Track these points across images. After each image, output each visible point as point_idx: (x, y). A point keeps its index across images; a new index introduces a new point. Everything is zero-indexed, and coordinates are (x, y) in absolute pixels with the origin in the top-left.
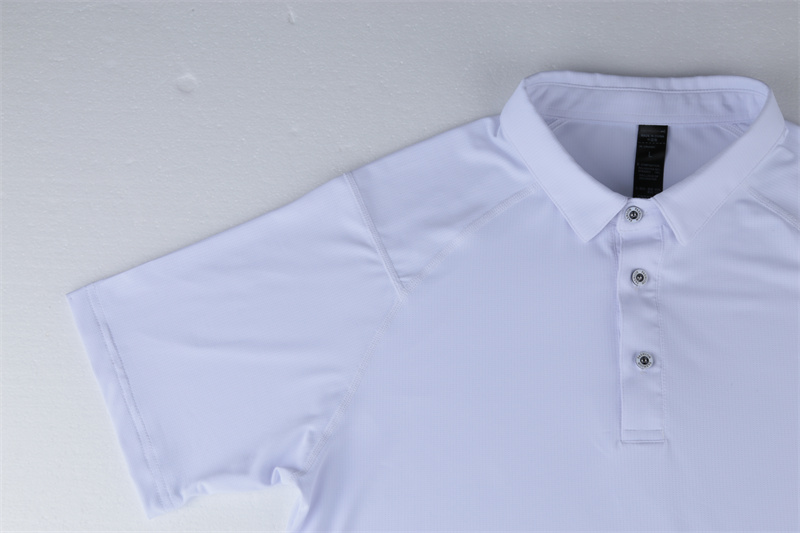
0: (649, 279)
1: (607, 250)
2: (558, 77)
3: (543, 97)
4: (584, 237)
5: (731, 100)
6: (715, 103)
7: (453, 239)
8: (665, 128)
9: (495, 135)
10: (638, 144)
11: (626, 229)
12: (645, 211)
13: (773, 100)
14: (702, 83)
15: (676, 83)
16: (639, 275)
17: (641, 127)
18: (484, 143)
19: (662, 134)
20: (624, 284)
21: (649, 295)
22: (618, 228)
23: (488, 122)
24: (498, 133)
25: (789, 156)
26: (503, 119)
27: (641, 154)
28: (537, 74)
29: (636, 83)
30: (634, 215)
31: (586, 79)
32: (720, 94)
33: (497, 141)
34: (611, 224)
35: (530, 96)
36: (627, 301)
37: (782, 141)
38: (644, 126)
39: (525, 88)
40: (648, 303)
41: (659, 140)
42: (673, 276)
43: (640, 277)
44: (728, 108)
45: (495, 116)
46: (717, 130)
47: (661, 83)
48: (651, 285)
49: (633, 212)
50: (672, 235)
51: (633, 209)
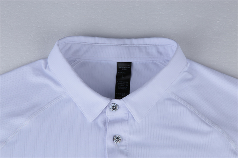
0: (122, 140)
1: (101, 125)
2: (76, 39)
3: (69, 49)
4: (90, 119)
5: (161, 49)
6: (154, 51)
7: (23, 122)
8: (130, 63)
9: (46, 68)
10: (117, 72)
11: (111, 115)
12: (120, 105)
13: (180, 49)
14: (147, 41)
15: (135, 41)
16: (117, 138)
17: (118, 63)
18: (41, 73)
19: (129, 66)
20: (110, 143)
21: (123, 148)
22: (107, 114)
23: (42, 62)
24: (47, 68)
25: (190, 76)
26: (49, 60)
27: (119, 76)
28: (65, 37)
29: (115, 41)
30: (114, 108)
31: (90, 40)
32: (156, 46)
33: (47, 71)
34: (103, 112)
35: (61, 50)
36: (111, 151)
37: (186, 69)
38: (120, 62)
39: (58, 45)
40: (122, 152)
41: (128, 69)
42: (135, 138)
43: (118, 139)
44: (160, 53)
45: (45, 59)
46: (156, 64)
47: (127, 41)
48: (123, 143)
49: (114, 106)
50: (133, 117)
51: (113, 105)
